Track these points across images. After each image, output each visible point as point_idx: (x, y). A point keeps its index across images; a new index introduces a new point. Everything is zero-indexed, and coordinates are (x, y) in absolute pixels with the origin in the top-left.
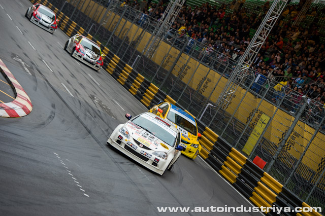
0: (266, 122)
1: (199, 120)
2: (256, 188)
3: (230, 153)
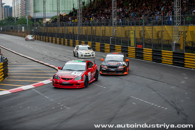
0: (133, 33)
1: (111, 44)
2: (144, 55)
3: (128, 49)
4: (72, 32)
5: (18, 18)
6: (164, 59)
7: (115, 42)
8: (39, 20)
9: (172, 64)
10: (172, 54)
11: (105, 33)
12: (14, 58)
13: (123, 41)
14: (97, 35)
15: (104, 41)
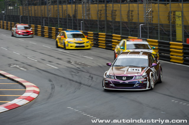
0: (180, 15)
1: (140, 38)
3: (171, 46)
7: (147, 33)
13: (162, 30)
15: (128, 30)
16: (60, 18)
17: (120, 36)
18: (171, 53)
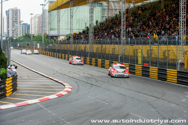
0: (141, 51)
1: (119, 62)
2: (150, 73)
3: (135, 67)
4: (83, 50)
5: (35, 35)
6: (169, 78)
7: (123, 60)
8: (54, 37)
9: (176, 82)
10: (176, 73)
11: (114, 51)
12: (26, 73)
13: (131, 59)
14: (107, 53)
15: (113, 59)
16: (77, 51)
17: (109, 61)
18: (135, 70)
